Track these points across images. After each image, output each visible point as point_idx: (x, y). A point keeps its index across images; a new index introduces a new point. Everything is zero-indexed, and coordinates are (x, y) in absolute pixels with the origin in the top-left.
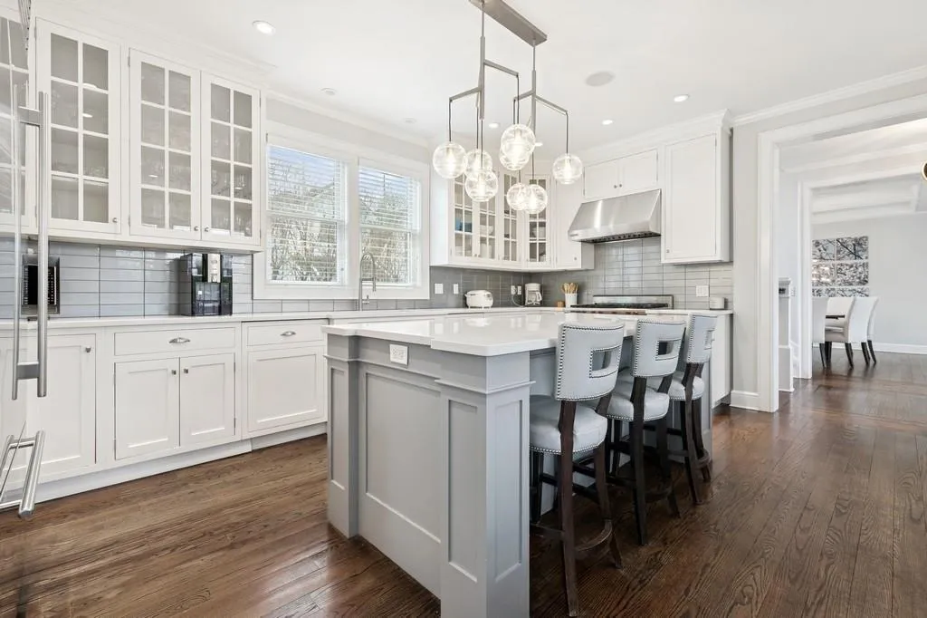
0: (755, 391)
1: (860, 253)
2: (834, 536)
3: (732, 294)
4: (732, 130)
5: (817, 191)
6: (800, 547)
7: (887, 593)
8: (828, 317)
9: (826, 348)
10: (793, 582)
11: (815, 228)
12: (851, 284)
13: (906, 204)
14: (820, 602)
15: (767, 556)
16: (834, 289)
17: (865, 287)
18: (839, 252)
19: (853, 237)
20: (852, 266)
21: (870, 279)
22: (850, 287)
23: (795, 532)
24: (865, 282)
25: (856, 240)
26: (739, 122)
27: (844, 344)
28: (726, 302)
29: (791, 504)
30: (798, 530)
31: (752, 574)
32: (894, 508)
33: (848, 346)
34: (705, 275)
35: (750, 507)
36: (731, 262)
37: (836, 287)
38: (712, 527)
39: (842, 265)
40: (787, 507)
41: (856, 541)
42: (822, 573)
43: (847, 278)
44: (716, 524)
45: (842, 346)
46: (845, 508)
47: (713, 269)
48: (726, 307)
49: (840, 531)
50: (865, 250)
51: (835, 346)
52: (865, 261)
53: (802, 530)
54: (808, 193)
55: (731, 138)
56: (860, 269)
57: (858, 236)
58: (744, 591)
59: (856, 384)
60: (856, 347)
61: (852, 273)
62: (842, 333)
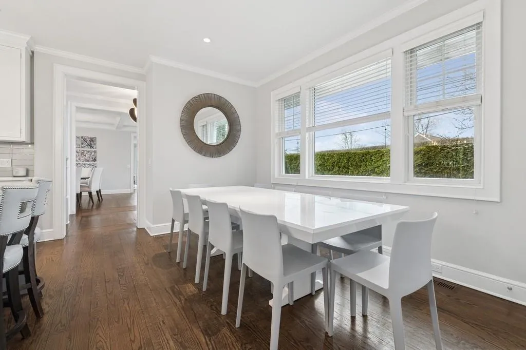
0: (51, 227)
1: (93, 145)
2: (123, 288)
3: (33, 165)
4: (33, 52)
5: (79, 109)
6: (113, 303)
7: (153, 299)
8: (82, 179)
9: (79, 196)
10: (118, 322)
11: (78, 129)
12: (88, 161)
13: (112, 124)
14: (133, 323)
15: (100, 319)
16: (80, 164)
17: (95, 163)
18: (82, 143)
19: (89, 137)
20: (89, 152)
21: (97, 159)
22: (88, 163)
23: (107, 297)
24: (95, 160)
25: (91, 138)
26: (38, 49)
27: (87, 193)
28: (27, 171)
29: (98, 284)
30: (108, 295)
31: (97, 334)
32: (139, 263)
33: (90, 193)
34: (9, 151)
35: (77, 298)
36: (32, 143)
37: (81, 163)
38: (60, 325)
39: (84, 151)
40: (97, 286)
41: (133, 286)
42: (128, 308)
43: (86, 158)
44: (60, 322)
45: (87, 194)
46: (122, 272)
47: (15, 147)
48: (27, 175)
49: (125, 284)
50: (95, 144)
51: (83, 194)
52: (95, 150)
53: (110, 294)
54: (74, 109)
55: (32, 57)
56: (93, 154)
57: (92, 136)
58: (98, 346)
59: (95, 212)
60: (94, 193)
61: (89, 155)
62: (89, 187)
